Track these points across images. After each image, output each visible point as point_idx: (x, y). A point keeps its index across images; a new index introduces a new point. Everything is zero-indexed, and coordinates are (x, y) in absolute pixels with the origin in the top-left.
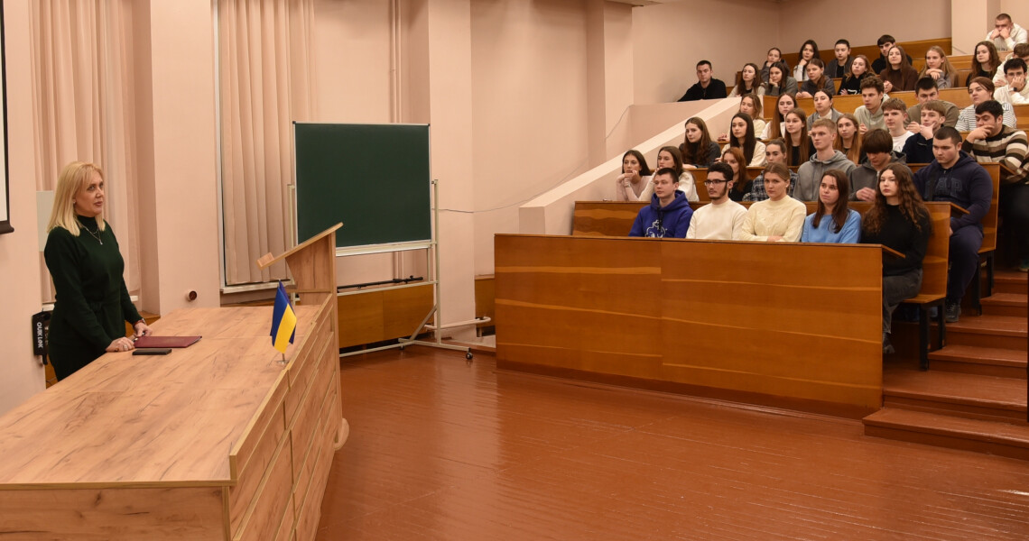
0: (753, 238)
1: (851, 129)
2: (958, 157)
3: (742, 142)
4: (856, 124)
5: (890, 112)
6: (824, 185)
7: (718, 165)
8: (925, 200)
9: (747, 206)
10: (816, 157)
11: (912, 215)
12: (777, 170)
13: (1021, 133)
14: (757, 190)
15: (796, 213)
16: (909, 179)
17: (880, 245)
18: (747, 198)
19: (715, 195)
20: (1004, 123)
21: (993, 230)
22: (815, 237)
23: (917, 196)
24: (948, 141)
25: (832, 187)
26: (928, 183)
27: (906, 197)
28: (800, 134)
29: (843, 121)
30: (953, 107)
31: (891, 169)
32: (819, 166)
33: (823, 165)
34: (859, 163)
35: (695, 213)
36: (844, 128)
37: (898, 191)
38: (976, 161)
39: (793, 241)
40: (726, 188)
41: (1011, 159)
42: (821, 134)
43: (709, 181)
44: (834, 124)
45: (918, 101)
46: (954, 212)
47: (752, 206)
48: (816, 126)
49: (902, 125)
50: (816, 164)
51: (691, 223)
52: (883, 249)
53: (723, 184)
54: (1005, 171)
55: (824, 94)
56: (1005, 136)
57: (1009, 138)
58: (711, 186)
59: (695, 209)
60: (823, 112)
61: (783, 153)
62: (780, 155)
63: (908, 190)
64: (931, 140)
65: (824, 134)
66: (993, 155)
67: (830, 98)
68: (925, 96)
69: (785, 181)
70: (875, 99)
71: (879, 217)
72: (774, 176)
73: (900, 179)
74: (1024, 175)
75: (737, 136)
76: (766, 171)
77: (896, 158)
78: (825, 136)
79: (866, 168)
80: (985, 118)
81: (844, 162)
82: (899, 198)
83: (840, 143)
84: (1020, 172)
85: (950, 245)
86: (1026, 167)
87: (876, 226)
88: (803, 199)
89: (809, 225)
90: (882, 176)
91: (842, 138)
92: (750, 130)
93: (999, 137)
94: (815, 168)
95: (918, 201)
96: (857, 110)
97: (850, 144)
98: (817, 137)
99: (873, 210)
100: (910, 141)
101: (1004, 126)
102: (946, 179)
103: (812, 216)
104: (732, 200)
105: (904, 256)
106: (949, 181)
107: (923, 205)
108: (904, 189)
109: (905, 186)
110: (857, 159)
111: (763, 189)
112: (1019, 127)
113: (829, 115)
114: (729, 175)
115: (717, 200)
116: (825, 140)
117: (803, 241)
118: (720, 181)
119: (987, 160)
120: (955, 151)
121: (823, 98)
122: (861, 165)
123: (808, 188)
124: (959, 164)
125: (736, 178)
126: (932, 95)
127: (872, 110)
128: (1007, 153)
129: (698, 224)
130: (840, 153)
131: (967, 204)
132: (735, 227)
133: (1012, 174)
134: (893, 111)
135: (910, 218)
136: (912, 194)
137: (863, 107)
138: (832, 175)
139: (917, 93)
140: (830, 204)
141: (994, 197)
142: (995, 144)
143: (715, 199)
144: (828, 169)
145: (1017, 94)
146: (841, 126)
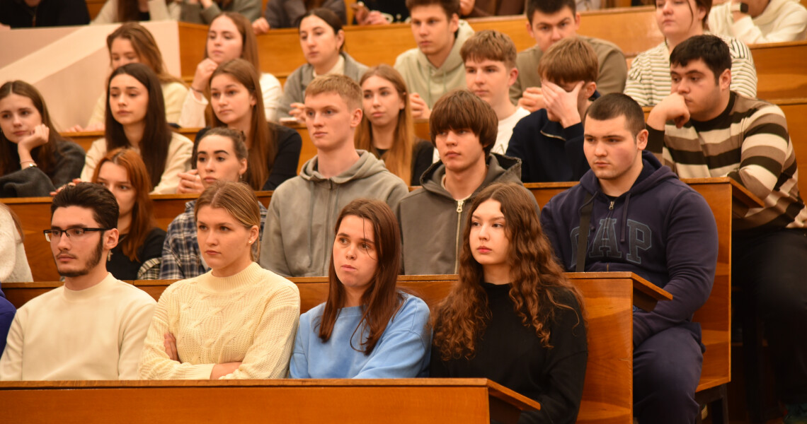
0: (171, 371)
1: (390, 103)
2: (639, 167)
3: (134, 134)
4: (402, 90)
5: (479, 66)
6: (345, 239)
7: (82, 188)
8: (567, 269)
9: (155, 290)
10: (316, 168)
11: (534, 310)
12: (226, 200)
13: (773, 111)
14: (177, 248)
15: (276, 305)
16: (536, 224)
17: (483, 381)
18: (151, 270)
19: (73, 266)
20: (734, 87)
21: (723, 337)
22: (322, 363)
23: (553, 265)
24: (618, 124)
25: (363, 244)
26: (576, 231)
27: (526, 268)
28: (248, 119)
29: (374, 82)
30: (613, 53)
31: (497, 199)
32: (324, 189)
33: (333, 186)
34: (414, 182)
35: (20, 313)
36: (376, 99)
37: (509, 254)
38: (677, 177)
39: (263, 375)
40: (100, 247)
41: (756, 171)
42: (328, 111)
43: (57, 231)
44: (354, 88)
45: (533, 41)
46: (641, 295)
47: (168, 290)
48: (316, 93)
49: (507, 96)
50: (316, 183)
51: (9, 340)
52: (491, 389)
53: (93, 238)
54: (742, 200)
55: (320, 23)
56: (738, 118)
57: (747, 123)
58: (63, 241)
59: (19, 304)
60: (323, 66)
61: (239, 156)
62: (231, 161)
63: (533, 249)
64: (579, 128)
65: (335, 111)
66: (714, 162)
67: (337, 28)
68: (546, 27)
69: (248, 228)
70: (439, 32)
71: (471, 310)
72: (220, 216)
73: (517, 226)
74: (784, 208)
75: (122, 120)
76: (200, 203)
77: (499, 168)
78: (336, 117)
79: (432, 194)
80: (694, 77)
81: (378, 179)
82: (512, 269)
83: (367, 133)
84: (773, 200)
85: (635, 378)
86: (786, 190)
87: (470, 334)
88: (290, 272)
89: (309, 335)
90: (475, 213)
91: (370, 123)
92: (156, 106)
93: (724, 121)
94: (314, 195)
95: (556, 275)
96: (400, 59)
97: (389, 137)
98: (318, 118)
99: (456, 296)
100: (522, 129)
101: (734, 96)
102: (615, 221)
103: (315, 311)
104: (117, 276)
105: (536, 405)
106: (621, 225)
107: (567, 281)
108: (524, 250)
109: (526, 240)
110: (408, 173)
111: (192, 245)
112: (764, 96)
113: (338, 68)
114: (107, 215)
115: (78, 278)
116: (337, 125)
117: (296, 376)
118: (86, 230)
119: (699, 172)
120: (634, 146)
121: (318, 32)
122: (418, 189)
123: (299, 243)
124: (644, 186)
125: (124, 224)
126: (562, 24)
127: (435, 56)
128: (744, 158)
129: (29, 340)
130: (370, 157)
131: (663, 277)
132: (128, 345)
133: (759, 206)
134: (488, 63)
135: (530, 317)
136: (540, 260)
137: (414, 53)
138: (363, 215)
139: (531, 20)
140: (356, 287)
141: (723, 259)
142: (715, 138)
143: (72, 275)
144: (348, 198)
145: (747, 20)
146: (369, 94)
